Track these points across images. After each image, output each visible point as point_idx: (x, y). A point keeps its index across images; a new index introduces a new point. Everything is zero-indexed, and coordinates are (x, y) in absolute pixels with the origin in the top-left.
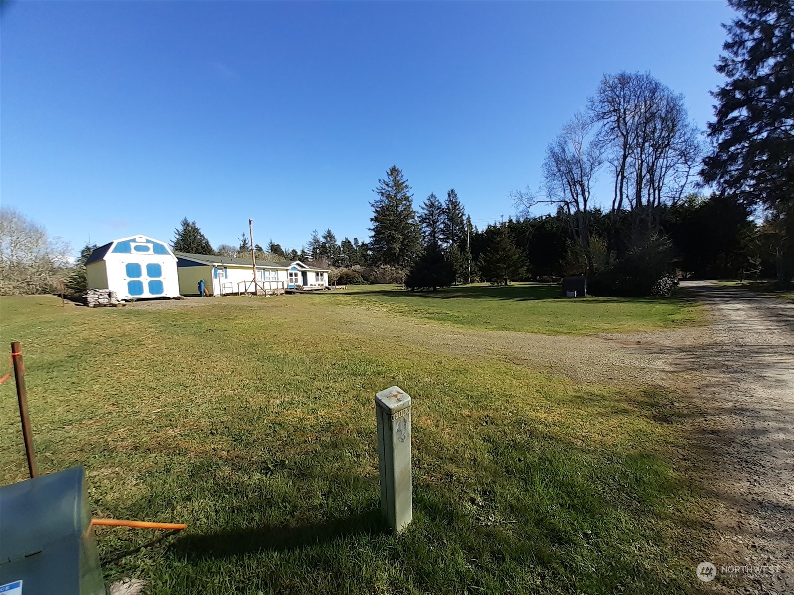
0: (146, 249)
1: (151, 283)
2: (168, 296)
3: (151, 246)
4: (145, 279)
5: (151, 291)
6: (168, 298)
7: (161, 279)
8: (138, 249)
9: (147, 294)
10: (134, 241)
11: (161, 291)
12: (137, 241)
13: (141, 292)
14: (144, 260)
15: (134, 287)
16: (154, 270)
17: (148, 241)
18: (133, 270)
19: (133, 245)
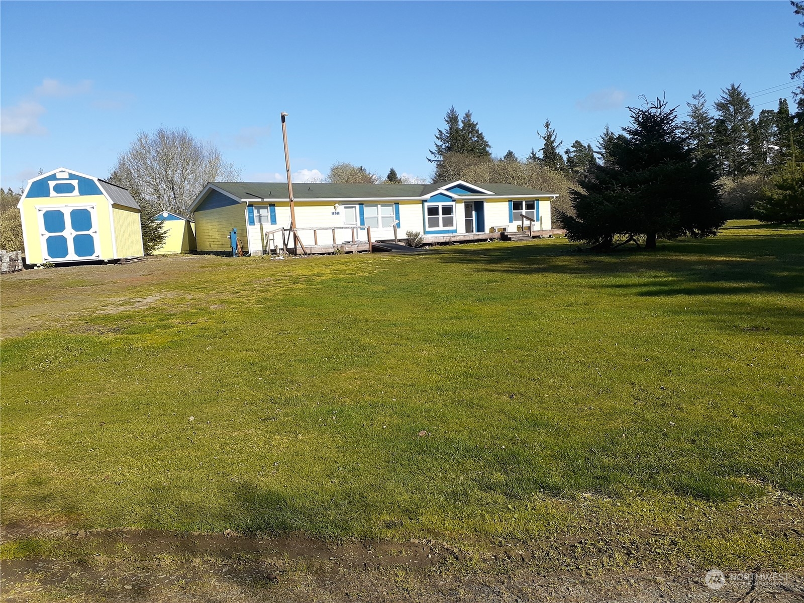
0: (68, 189)
1: (77, 239)
2: (100, 258)
3: (75, 183)
4: (69, 233)
5: (78, 252)
6: (101, 262)
7: (90, 232)
8: (59, 189)
9: (72, 256)
10: (53, 177)
11: (91, 252)
12: (58, 176)
13: (65, 253)
14: (67, 204)
15: (56, 246)
16: (82, 219)
17: (72, 177)
18: (53, 220)
19: (52, 184)
